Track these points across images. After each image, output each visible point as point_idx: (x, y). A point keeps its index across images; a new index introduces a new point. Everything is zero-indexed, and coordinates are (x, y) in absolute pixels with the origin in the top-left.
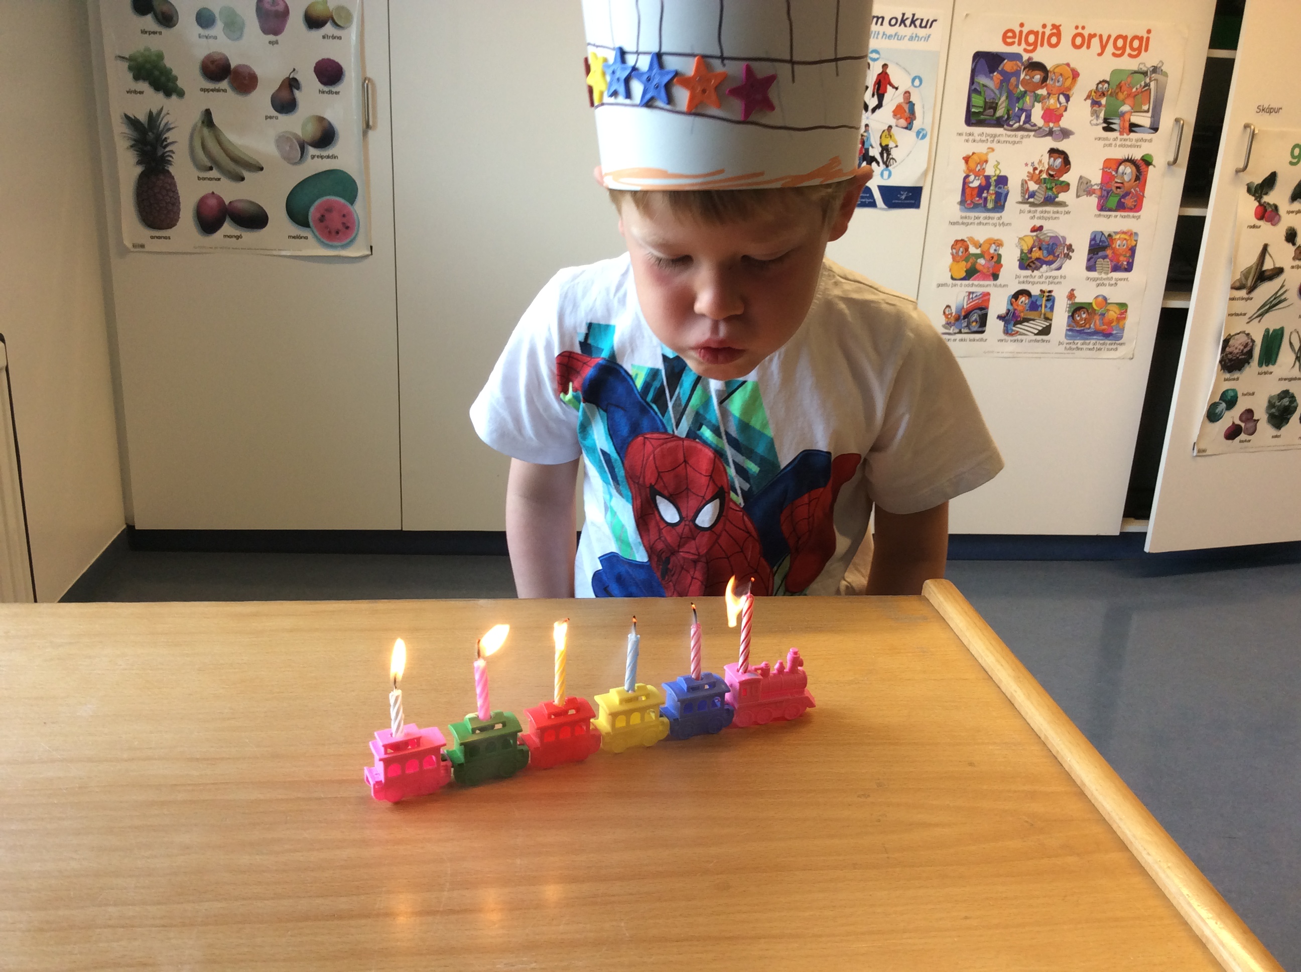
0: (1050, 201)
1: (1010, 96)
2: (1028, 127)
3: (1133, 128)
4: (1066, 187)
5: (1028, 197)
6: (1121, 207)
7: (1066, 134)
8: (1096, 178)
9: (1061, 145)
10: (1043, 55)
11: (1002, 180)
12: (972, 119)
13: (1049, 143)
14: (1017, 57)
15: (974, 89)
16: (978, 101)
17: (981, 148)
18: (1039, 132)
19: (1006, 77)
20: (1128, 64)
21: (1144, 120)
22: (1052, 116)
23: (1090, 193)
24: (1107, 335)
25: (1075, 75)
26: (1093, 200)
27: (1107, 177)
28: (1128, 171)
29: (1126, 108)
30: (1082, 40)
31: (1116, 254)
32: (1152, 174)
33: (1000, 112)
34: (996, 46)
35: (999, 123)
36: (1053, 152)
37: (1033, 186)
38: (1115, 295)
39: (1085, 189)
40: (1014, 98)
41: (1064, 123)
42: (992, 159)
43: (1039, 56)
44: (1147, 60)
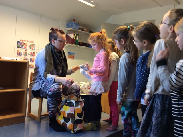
0: (26, 55)
3: (33, 49)
4: (27, 54)
5: (24, 55)
7: (27, 49)
8: (30, 53)
9: (26, 50)
10: (24, 42)
11: (21, 53)
12: (18, 47)
14: (22, 42)
15: (18, 44)
17: (19, 50)
19: (21, 44)
20: (32, 44)
21: (34, 49)
22: (25, 47)
25: (27, 44)
26: (30, 55)
27: (31, 53)
28: (33, 53)
29: (32, 47)
30: (28, 41)
31: (33, 60)
32: (35, 53)
33: (20, 47)
34: (20, 41)
35: (20, 48)
36: (26, 51)
38: (33, 64)
42: (20, 51)
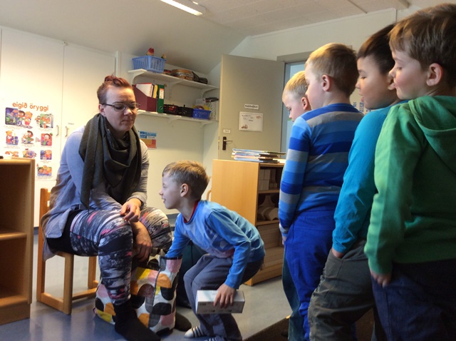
0: (29, 143)
1: (16, 118)
2: (21, 125)
3: (47, 127)
4: (33, 140)
5: (24, 142)
6: (47, 145)
7: (31, 127)
8: (40, 138)
9: (30, 130)
11: (16, 138)
12: (7, 123)
13: (27, 129)
14: (17, 109)
15: (6, 116)
16: (8, 119)
17: (10, 130)
18: (24, 127)
19: (15, 114)
20: (43, 113)
21: (50, 125)
22: (27, 123)
23: (39, 141)
24: (48, 175)
25: (32, 114)
26: (40, 143)
27: (42, 138)
28: (47, 137)
29: (45, 122)
30: (32, 107)
31: (47, 156)
32: (53, 137)
33: (14, 122)
34: (11, 107)
35: (14, 124)
36: (28, 131)
37: (25, 139)
38: (48, 165)
39: (38, 140)
40: (17, 119)
41: (31, 125)
42: (13, 133)
43: (22, 109)
44: (48, 112)
